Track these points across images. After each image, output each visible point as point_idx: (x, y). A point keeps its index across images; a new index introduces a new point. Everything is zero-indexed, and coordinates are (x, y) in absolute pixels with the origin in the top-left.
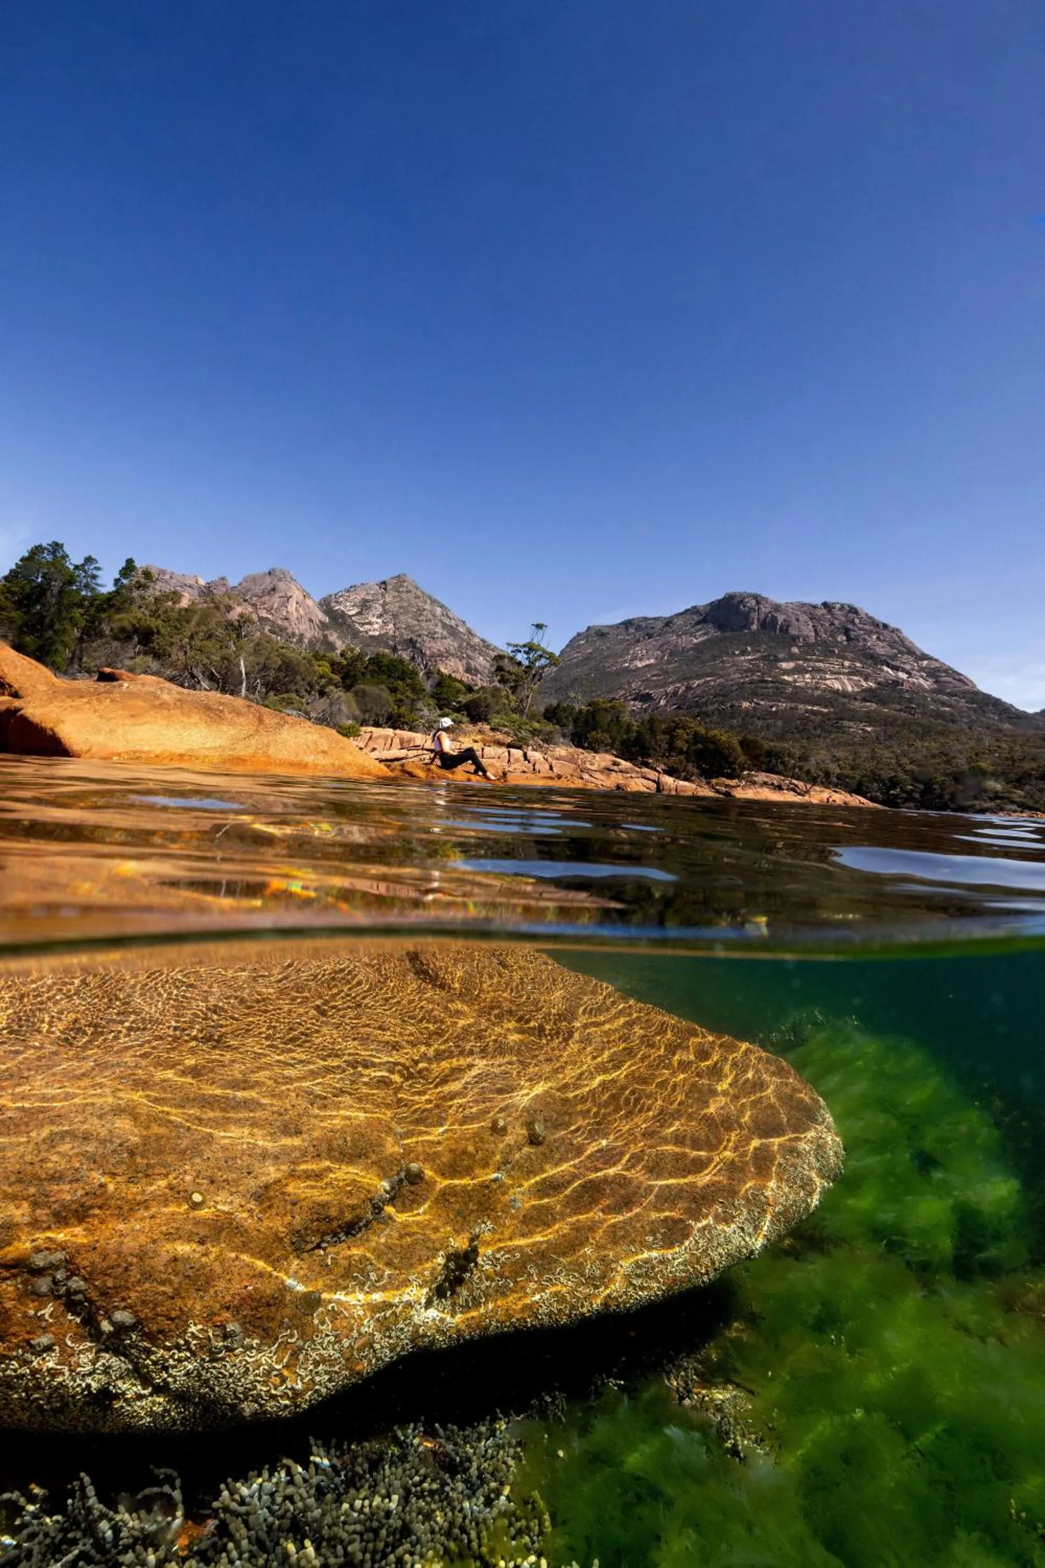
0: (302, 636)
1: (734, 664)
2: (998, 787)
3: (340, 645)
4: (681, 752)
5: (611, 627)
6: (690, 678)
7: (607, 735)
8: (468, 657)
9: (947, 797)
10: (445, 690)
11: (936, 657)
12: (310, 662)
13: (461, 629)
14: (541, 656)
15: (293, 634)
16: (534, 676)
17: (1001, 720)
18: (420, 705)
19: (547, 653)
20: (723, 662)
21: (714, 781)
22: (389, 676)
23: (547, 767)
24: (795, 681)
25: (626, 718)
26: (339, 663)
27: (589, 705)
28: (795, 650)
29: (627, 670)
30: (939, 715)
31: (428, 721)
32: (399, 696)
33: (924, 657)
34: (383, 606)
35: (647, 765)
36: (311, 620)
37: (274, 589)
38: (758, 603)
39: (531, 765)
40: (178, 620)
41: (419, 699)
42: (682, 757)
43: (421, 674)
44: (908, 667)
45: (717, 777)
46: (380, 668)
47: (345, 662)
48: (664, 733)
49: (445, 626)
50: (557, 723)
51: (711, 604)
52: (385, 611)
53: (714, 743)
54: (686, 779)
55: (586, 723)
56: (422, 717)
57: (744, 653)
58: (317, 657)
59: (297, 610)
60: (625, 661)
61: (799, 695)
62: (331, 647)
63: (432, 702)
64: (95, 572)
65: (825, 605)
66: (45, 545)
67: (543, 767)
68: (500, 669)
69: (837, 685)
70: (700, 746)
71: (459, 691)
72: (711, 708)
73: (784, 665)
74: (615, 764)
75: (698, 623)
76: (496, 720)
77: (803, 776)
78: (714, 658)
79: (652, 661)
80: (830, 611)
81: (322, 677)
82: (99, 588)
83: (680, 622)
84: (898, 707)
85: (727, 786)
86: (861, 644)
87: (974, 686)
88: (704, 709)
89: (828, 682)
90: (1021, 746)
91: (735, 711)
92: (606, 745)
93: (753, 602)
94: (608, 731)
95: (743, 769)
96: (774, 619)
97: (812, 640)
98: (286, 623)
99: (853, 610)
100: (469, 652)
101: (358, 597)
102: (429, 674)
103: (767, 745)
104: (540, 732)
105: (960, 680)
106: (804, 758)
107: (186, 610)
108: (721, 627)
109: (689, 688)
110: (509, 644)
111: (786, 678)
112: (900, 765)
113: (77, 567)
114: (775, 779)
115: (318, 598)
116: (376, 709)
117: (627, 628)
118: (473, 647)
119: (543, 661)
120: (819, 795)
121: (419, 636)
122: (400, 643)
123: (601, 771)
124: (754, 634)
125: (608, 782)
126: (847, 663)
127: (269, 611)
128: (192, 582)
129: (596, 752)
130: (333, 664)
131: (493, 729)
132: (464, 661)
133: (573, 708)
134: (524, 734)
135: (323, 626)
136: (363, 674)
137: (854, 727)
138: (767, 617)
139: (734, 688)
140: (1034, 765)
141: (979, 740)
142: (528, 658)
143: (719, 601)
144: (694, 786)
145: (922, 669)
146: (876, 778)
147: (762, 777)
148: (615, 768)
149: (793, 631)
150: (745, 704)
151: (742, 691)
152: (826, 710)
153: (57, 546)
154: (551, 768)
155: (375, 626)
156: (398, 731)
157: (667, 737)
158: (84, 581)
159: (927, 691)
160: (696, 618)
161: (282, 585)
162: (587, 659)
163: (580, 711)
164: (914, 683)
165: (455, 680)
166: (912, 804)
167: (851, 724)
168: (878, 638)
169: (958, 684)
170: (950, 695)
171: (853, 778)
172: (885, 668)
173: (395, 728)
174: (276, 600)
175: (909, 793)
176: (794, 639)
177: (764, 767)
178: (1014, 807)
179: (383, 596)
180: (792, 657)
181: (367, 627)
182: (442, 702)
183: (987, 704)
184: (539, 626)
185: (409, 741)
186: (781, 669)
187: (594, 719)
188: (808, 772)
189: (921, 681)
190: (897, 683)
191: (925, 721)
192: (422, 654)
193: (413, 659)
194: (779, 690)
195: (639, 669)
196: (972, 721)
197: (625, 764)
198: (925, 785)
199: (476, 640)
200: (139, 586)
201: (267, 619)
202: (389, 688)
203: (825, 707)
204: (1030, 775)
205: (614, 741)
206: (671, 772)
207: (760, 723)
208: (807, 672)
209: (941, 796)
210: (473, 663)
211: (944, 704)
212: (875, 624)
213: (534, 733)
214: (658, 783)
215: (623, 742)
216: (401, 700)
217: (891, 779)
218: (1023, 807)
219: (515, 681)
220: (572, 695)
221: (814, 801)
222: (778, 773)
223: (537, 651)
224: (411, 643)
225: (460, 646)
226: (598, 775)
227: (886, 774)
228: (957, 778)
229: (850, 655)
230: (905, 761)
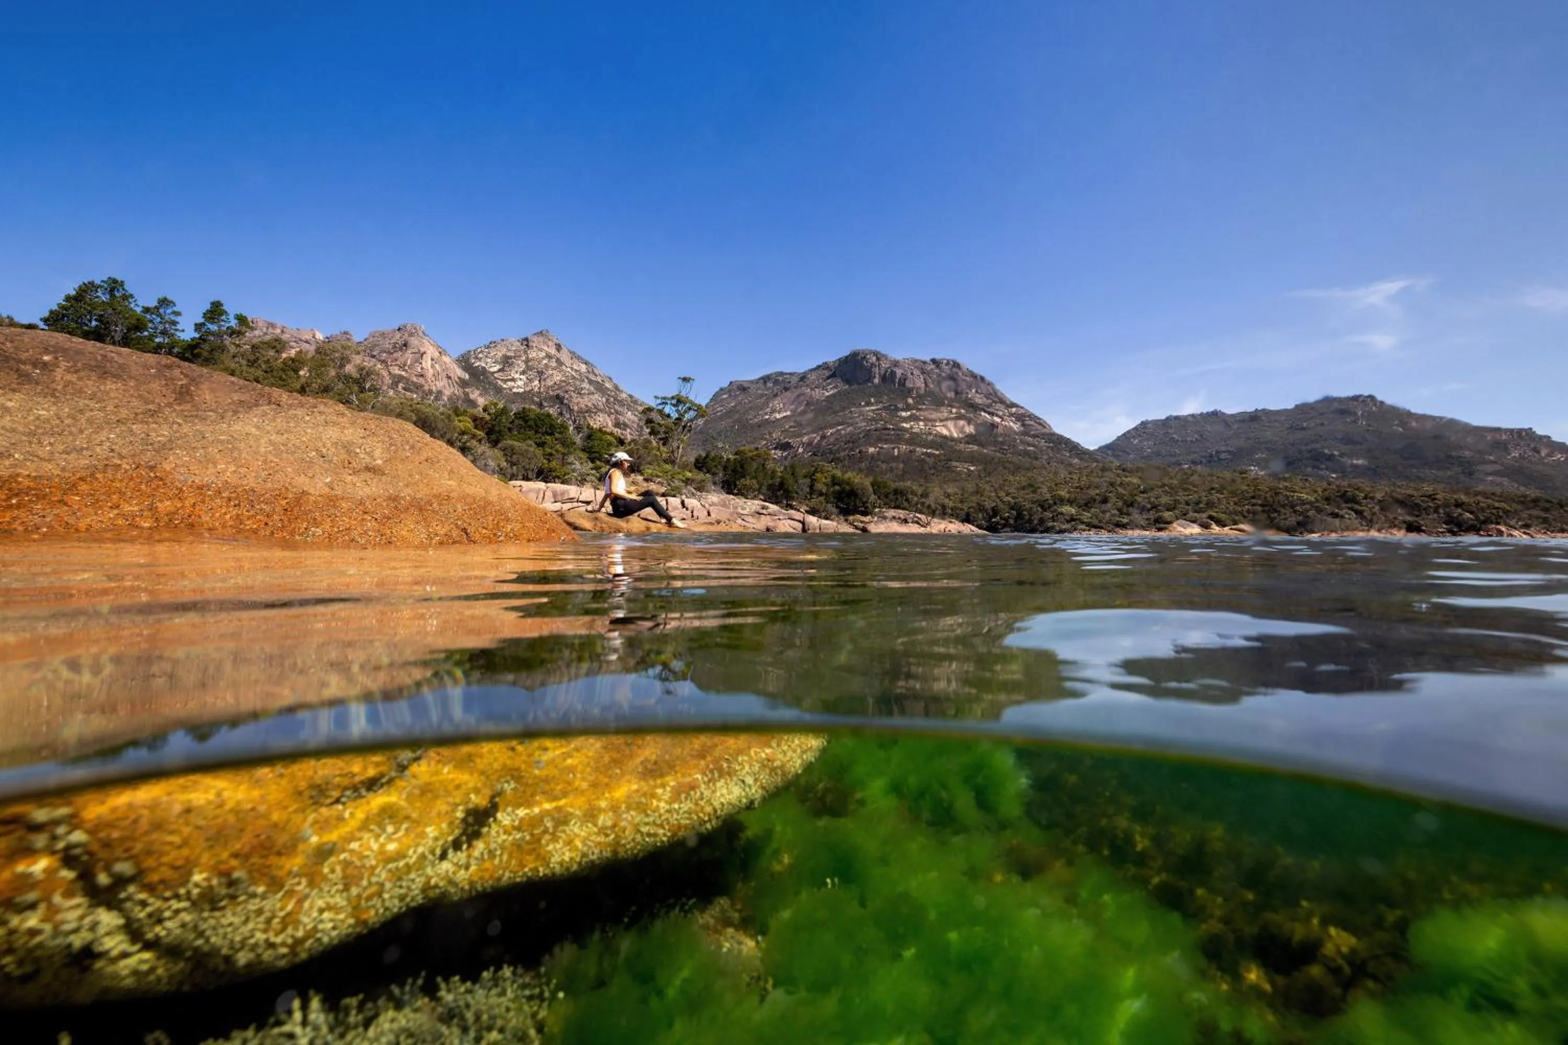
0: (440, 393)
1: (861, 414)
2: (1073, 511)
3: (481, 401)
4: (821, 494)
5: (752, 382)
6: (826, 428)
7: (754, 481)
8: (617, 412)
9: (1036, 522)
10: (596, 443)
11: (1021, 405)
12: (449, 417)
13: (608, 385)
14: (690, 409)
15: (431, 392)
16: (684, 427)
17: (1070, 457)
18: (571, 459)
19: (696, 405)
20: (851, 412)
21: (851, 518)
22: (537, 432)
23: (705, 513)
24: (912, 428)
25: (770, 465)
26: (482, 419)
27: (736, 454)
28: (910, 401)
29: (767, 421)
30: (1026, 453)
31: (581, 474)
32: (548, 450)
33: (1013, 405)
34: (527, 361)
35: (792, 507)
36: (449, 377)
37: (405, 345)
38: (878, 359)
39: (689, 512)
40: (283, 370)
41: (570, 453)
42: (822, 498)
43: (571, 428)
44: (1001, 413)
45: (853, 514)
46: (526, 422)
47: (488, 417)
48: (805, 477)
49: (591, 382)
50: (708, 472)
51: (839, 360)
52: (529, 368)
53: (848, 484)
54: (827, 518)
55: (734, 471)
56: (574, 471)
57: (868, 404)
58: (457, 412)
59: (432, 366)
60: (766, 414)
61: (915, 439)
62: (473, 404)
63: (584, 456)
64: (173, 318)
65: (934, 361)
66: (98, 282)
67: (701, 513)
68: (649, 421)
69: (945, 432)
70: (837, 488)
71: (610, 444)
72: (842, 454)
73: (904, 414)
74: (763, 508)
75: (828, 378)
76: (649, 471)
77: (925, 510)
78: (844, 409)
79: (788, 413)
80: (938, 366)
81: (463, 433)
82: (178, 334)
83: (813, 377)
84: (993, 448)
85: (862, 522)
86: (964, 396)
87: (1051, 429)
88: (837, 455)
89: (938, 429)
90: (1087, 476)
91: (863, 455)
92: (754, 490)
93: (874, 359)
94: (756, 477)
95: (875, 507)
96: (893, 374)
97: (922, 392)
98: (421, 380)
99: (956, 365)
100: (616, 407)
101: (500, 352)
102: (578, 429)
103: (893, 486)
104: (693, 480)
105: (1040, 424)
106: (925, 495)
107: (293, 360)
108: (848, 381)
109: (823, 437)
110: (656, 397)
111: (905, 425)
112: (999, 497)
113: (147, 310)
114: (901, 513)
115: (456, 354)
116: (525, 463)
117: (765, 382)
118: (621, 403)
119: (692, 414)
120: (939, 526)
121: (567, 392)
122: (545, 399)
123: (752, 516)
124: (876, 386)
125: (760, 524)
126: (954, 410)
127: (402, 367)
128: (308, 337)
129: (747, 498)
130: (475, 419)
131: (646, 480)
132: (613, 417)
133: (722, 457)
134: (677, 483)
135: (463, 384)
136: (510, 429)
137: (960, 467)
138: (886, 372)
139: (861, 436)
140: (1098, 491)
141: (1056, 473)
142: (677, 411)
143: (847, 357)
144: (835, 524)
145: (1011, 415)
146: (981, 508)
147: (892, 513)
148: (764, 511)
149: (909, 384)
150: (871, 450)
151: (869, 437)
152: (937, 452)
153: (114, 285)
154: (709, 514)
155: (518, 383)
156: (549, 485)
157: (808, 481)
158: (161, 327)
159: (1016, 433)
160: (827, 373)
161: (414, 341)
162: (730, 413)
163: (728, 460)
164: (1006, 426)
165: (606, 433)
166: (1008, 529)
167: (958, 464)
168: (977, 392)
169: (1039, 427)
170: (1034, 436)
171: (962, 510)
172: (983, 414)
173: (546, 482)
174: (409, 356)
175: (1006, 519)
176: (910, 391)
177: (893, 505)
178: (1083, 527)
179: (525, 352)
180: (908, 408)
181: (510, 384)
182: (593, 455)
183: (1060, 443)
184: (685, 380)
185: (563, 494)
186: (901, 417)
187: (742, 467)
188: (929, 507)
189: (1012, 424)
190: (994, 426)
191: (1015, 459)
192: (571, 411)
193: (561, 414)
194: (899, 436)
195: (778, 420)
196: (1050, 458)
197: (773, 507)
198: (1017, 511)
199: (624, 396)
200: (232, 333)
201: (401, 378)
202: (536, 443)
203: (937, 450)
204: (1095, 500)
205: (760, 487)
206: (812, 512)
207: (884, 466)
208: (921, 420)
209: (1030, 521)
210: (621, 418)
211: (1029, 445)
212: (974, 376)
213: (687, 482)
214: (803, 523)
215: (770, 487)
216: (551, 455)
217: (993, 509)
218: (1091, 526)
219: (665, 433)
220: (720, 445)
221: (934, 531)
222: (904, 509)
223: (685, 404)
224: (559, 399)
225: (607, 400)
226: (750, 519)
227: (989, 504)
228: (1044, 506)
229: (957, 405)
230: (1002, 494)
